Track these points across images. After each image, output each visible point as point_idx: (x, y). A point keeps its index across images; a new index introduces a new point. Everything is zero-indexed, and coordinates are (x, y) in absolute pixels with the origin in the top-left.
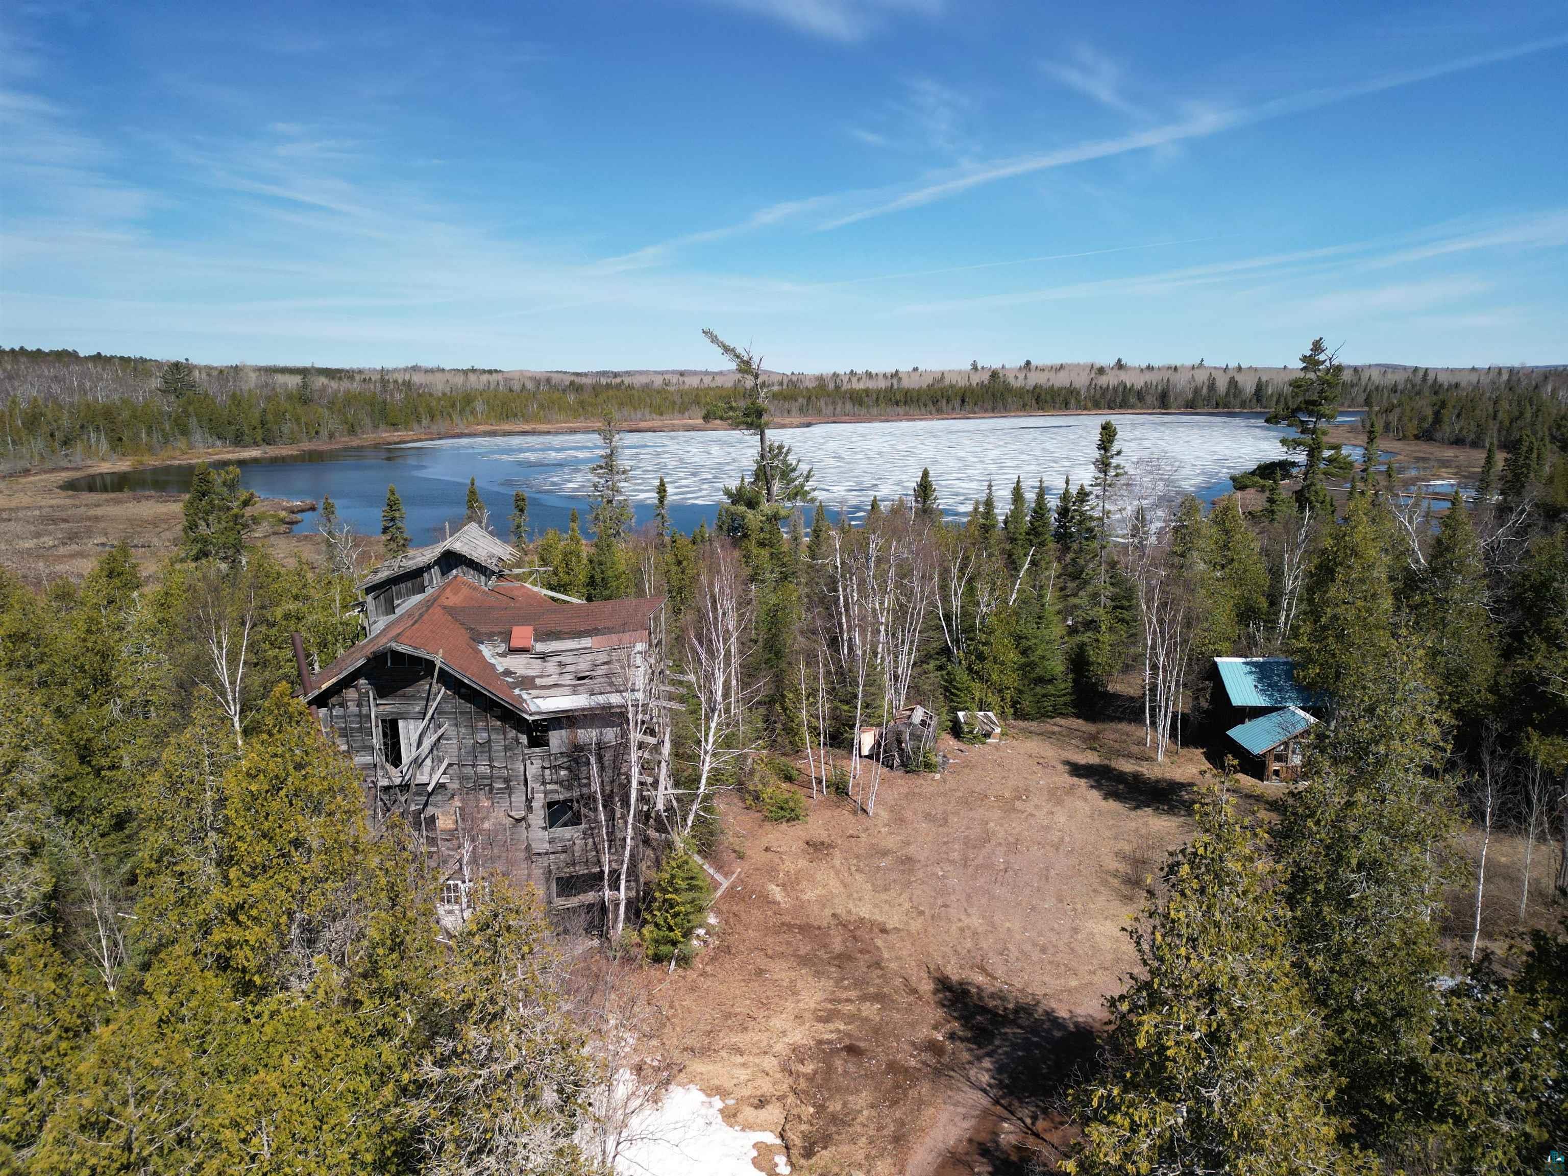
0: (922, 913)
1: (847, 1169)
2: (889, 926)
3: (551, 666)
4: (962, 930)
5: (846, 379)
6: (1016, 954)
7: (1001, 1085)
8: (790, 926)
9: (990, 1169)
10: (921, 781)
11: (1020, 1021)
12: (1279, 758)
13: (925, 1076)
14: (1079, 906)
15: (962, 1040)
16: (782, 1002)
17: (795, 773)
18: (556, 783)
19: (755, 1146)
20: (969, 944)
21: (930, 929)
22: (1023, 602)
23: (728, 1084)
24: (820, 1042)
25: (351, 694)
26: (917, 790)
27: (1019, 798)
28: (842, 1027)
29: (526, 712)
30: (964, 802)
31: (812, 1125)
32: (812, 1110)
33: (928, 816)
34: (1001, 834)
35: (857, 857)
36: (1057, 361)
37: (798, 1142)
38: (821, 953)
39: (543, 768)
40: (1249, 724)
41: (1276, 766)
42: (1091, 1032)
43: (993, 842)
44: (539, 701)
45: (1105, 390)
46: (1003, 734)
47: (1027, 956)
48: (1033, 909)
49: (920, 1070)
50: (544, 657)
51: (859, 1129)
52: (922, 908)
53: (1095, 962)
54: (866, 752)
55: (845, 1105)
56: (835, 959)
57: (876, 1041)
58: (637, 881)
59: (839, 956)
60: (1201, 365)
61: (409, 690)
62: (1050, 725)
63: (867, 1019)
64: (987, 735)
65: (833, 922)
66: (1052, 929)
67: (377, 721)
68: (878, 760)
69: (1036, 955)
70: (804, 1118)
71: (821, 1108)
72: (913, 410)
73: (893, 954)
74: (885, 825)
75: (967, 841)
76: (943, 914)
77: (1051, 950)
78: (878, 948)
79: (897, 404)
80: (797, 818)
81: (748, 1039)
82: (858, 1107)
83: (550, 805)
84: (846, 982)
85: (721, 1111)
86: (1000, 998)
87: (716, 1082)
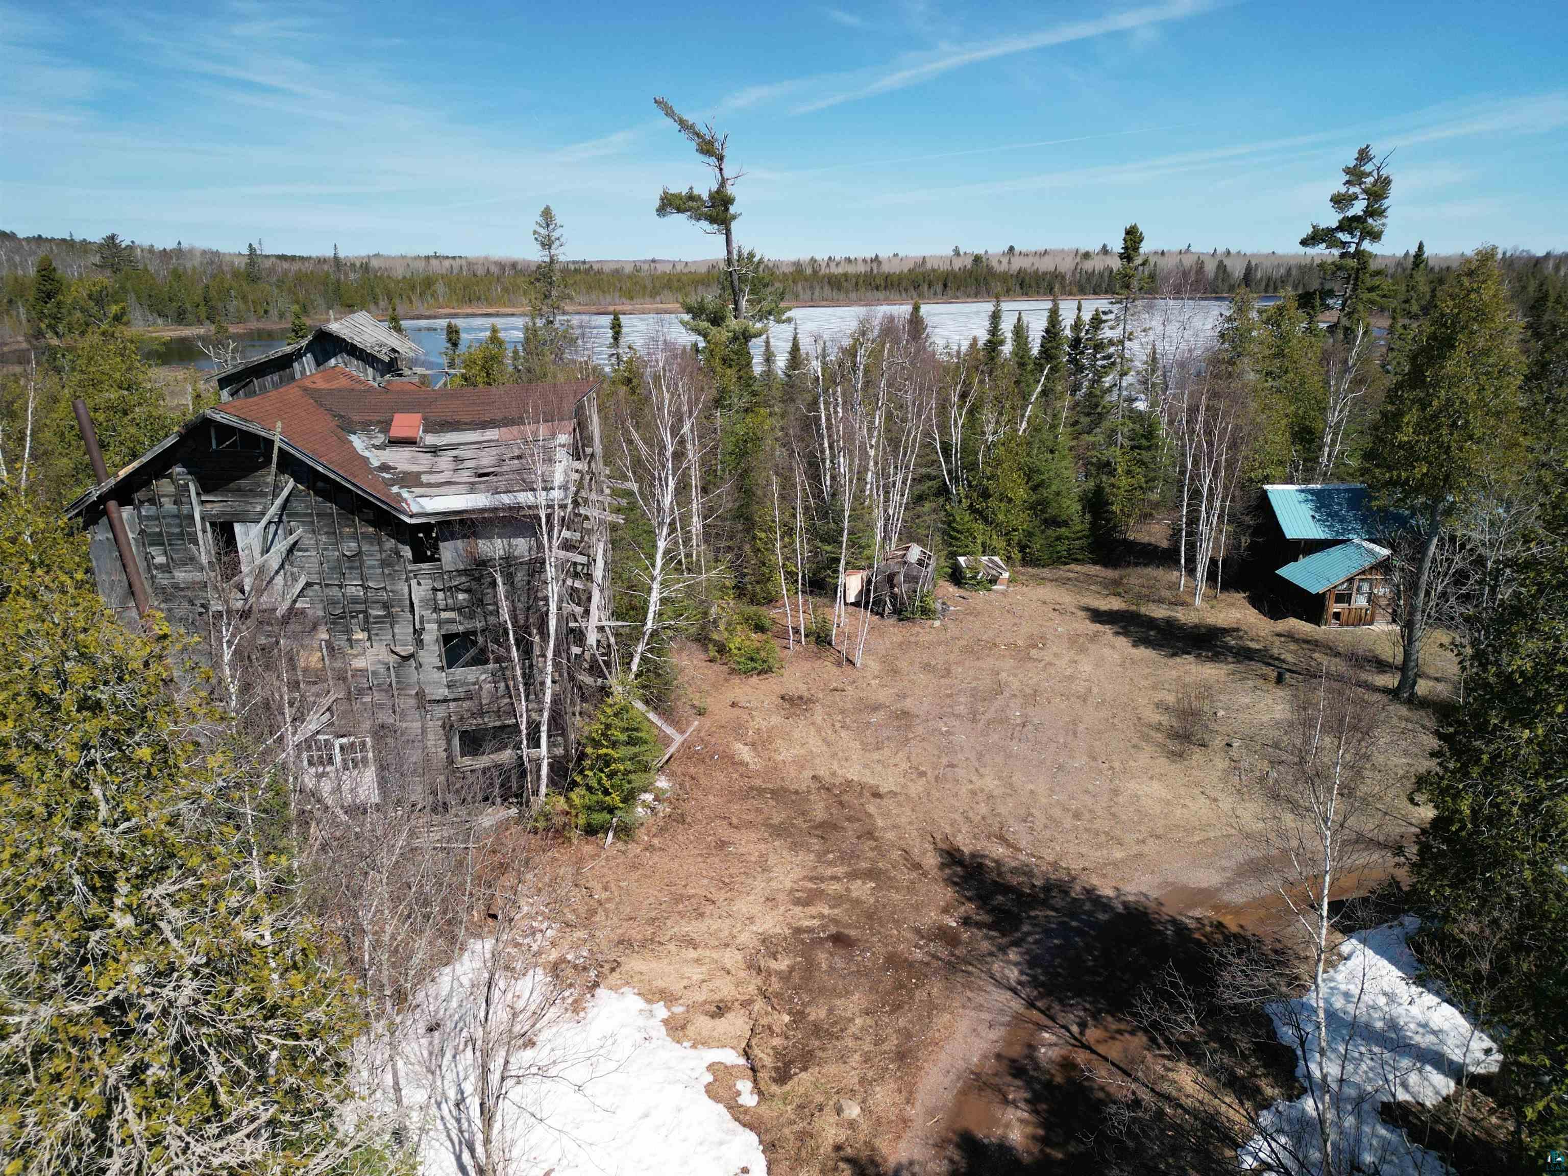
0: (923, 774)
1: (836, 1097)
2: (883, 790)
3: (444, 462)
4: (974, 793)
5: (824, 265)
6: (1044, 821)
7: (1034, 982)
8: (761, 791)
9: (1027, 1095)
10: (917, 629)
11: (1052, 902)
12: (1340, 598)
13: (935, 973)
14: (1117, 764)
15: (979, 925)
16: (750, 881)
17: (767, 624)
18: (453, 610)
19: (710, 1067)
20: (983, 809)
21: (933, 792)
22: (1035, 429)
23: (677, 987)
24: (798, 931)
25: (164, 487)
26: (913, 639)
27: (1035, 646)
28: (826, 911)
29: (404, 513)
30: (968, 650)
31: (787, 1038)
32: (787, 1018)
33: (927, 667)
34: (1015, 684)
35: (843, 712)
36: (1041, 248)
37: (768, 1061)
38: (799, 821)
39: (435, 590)
40: (1303, 561)
41: (1336, 608)
42: (1146, 914)
43: (1007, 694)
44: (421, 500)
45: (1090, 275)
46: (1010, 581)
47: (1057, 823)
48: (1060, 767)
49: (928, 964)
50: (435, 451)
51: (850, 1043)
52: (922, 769)
53: (1143, 829)
54: (851, 598)
55: (831, 1011)
56: (816, 828)
57: (871, 929)
58: (564, 734)
59: (821, 825)
60: (1188, 250)
61: (244, 483)
62: (1063, 571)
63: (857, 902)
64: (994, 581)
65: (814, 786)
66: (1086, 791)
67: (203, 525)
68: (866, 608)
69: (1068, 822)
70: (777, 1029)
71: (799, 1016)
72: (893, 295)
73: (889, 822)
74: (875, 677)
75: (974, 694)
76: (949, 775)
77: (1087, 816)
78: (870, 816)
79: (877, 288)
80: (770, 670)
81: (705, 929)
82: (849, 1014)
83: (447, 638)
84: (831, 856)
85: (665, 1022)
86: (1025, 874)
87: (660, 983)
